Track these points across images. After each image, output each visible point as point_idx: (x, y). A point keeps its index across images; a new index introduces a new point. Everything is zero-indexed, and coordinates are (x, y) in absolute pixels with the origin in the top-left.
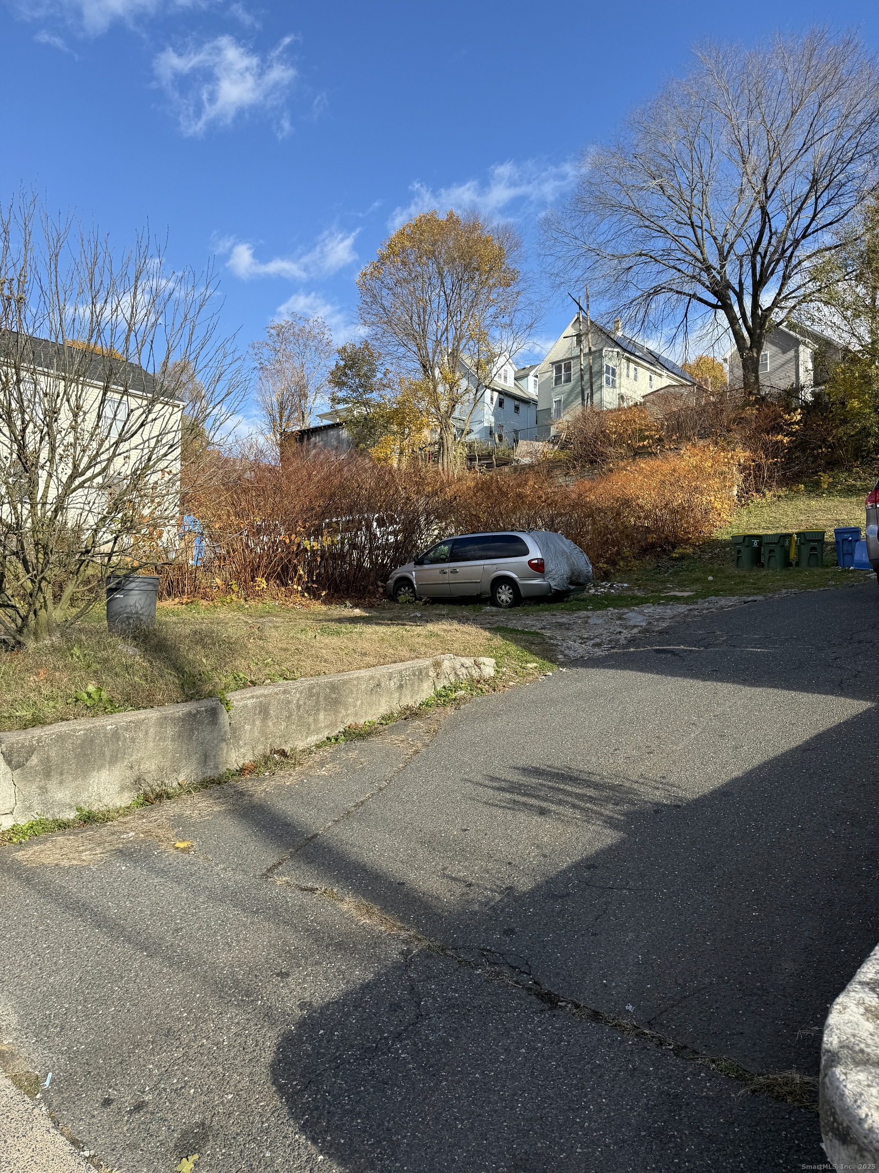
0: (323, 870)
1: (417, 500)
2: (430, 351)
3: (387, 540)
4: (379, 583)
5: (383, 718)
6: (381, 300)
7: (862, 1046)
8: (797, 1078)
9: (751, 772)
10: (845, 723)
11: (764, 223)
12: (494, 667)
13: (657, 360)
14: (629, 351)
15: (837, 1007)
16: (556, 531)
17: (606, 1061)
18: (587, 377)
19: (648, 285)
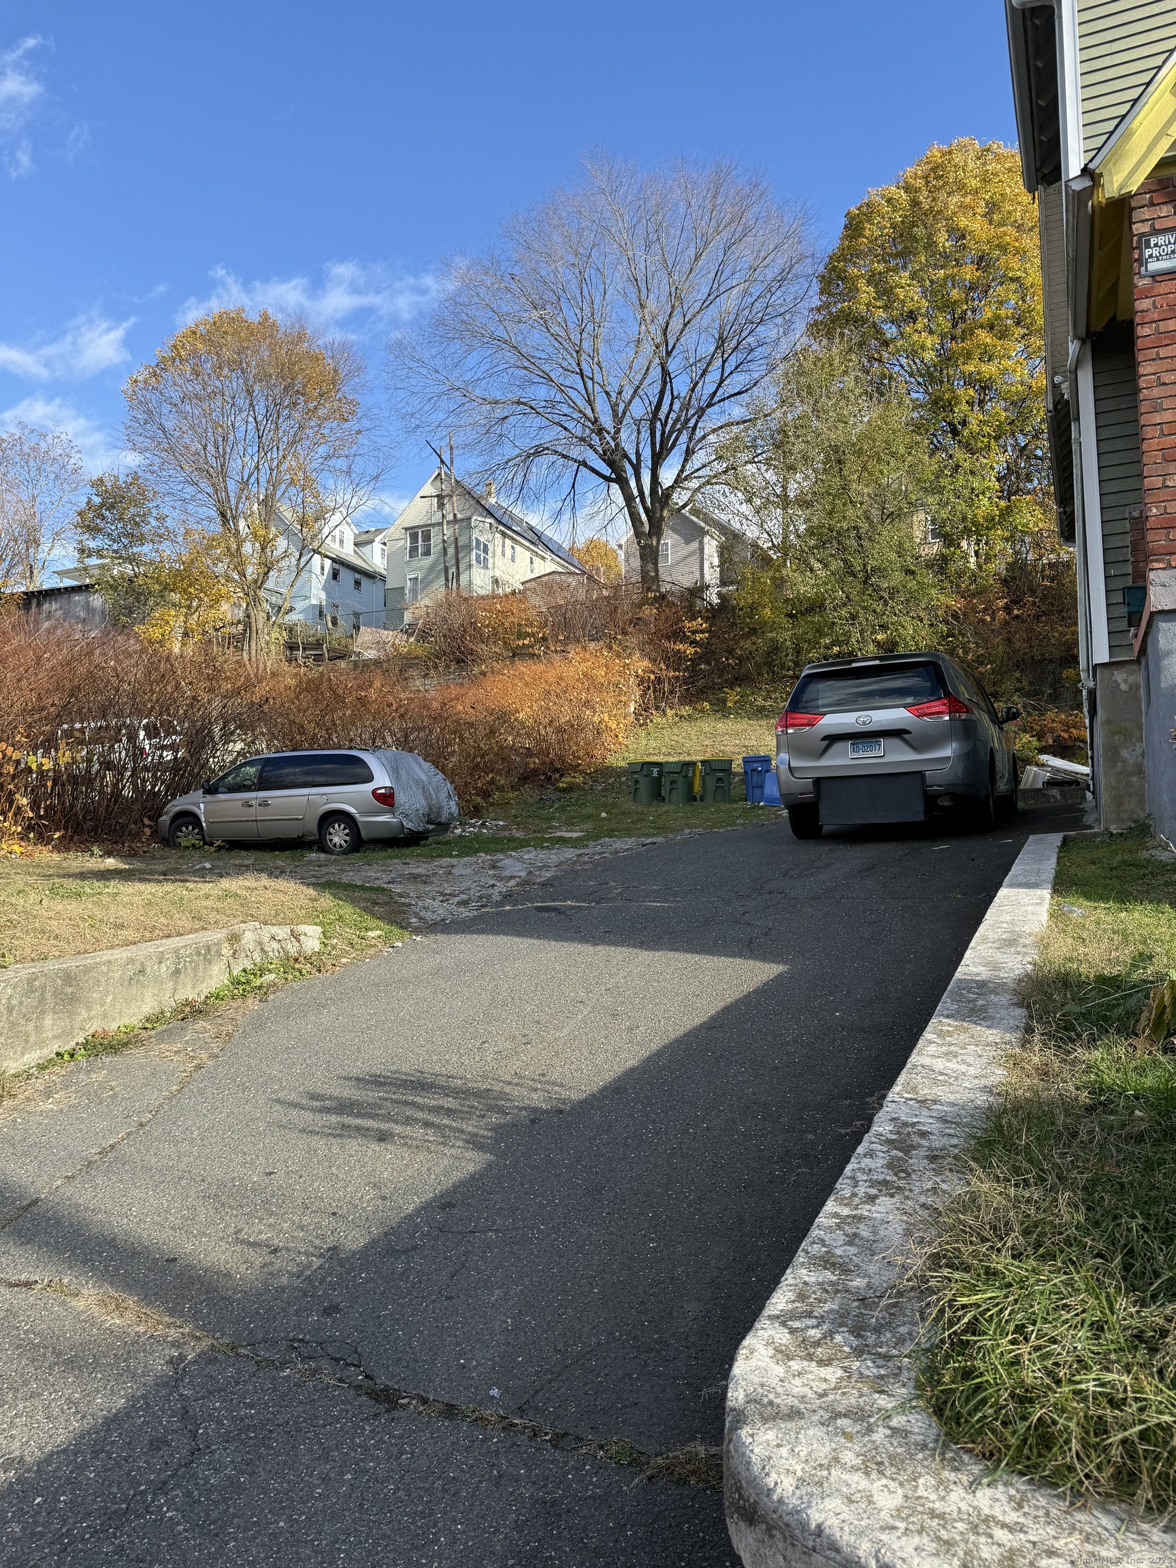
0: (47, 1251)
1: (209, 702)
2: (232, 494)
3: (161, 756)
4: (146, 821)
5: (147, 1021)
6: (160, 419)
7: (771, 1396)
8: (702, 1450)
9: (649, 1059)
10: (756, 992)
11: (664, 383)
12: (319, 938)
13: (539, 538)
14: (505, 524)
15: (744, 1351)
16: (411, 750)
17: (463, 1471)
18: (451, 551)
19: (527, 444)
